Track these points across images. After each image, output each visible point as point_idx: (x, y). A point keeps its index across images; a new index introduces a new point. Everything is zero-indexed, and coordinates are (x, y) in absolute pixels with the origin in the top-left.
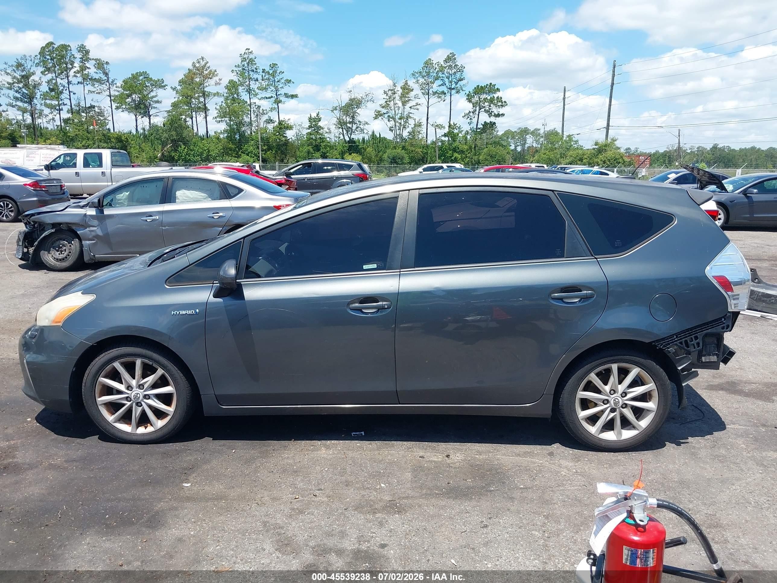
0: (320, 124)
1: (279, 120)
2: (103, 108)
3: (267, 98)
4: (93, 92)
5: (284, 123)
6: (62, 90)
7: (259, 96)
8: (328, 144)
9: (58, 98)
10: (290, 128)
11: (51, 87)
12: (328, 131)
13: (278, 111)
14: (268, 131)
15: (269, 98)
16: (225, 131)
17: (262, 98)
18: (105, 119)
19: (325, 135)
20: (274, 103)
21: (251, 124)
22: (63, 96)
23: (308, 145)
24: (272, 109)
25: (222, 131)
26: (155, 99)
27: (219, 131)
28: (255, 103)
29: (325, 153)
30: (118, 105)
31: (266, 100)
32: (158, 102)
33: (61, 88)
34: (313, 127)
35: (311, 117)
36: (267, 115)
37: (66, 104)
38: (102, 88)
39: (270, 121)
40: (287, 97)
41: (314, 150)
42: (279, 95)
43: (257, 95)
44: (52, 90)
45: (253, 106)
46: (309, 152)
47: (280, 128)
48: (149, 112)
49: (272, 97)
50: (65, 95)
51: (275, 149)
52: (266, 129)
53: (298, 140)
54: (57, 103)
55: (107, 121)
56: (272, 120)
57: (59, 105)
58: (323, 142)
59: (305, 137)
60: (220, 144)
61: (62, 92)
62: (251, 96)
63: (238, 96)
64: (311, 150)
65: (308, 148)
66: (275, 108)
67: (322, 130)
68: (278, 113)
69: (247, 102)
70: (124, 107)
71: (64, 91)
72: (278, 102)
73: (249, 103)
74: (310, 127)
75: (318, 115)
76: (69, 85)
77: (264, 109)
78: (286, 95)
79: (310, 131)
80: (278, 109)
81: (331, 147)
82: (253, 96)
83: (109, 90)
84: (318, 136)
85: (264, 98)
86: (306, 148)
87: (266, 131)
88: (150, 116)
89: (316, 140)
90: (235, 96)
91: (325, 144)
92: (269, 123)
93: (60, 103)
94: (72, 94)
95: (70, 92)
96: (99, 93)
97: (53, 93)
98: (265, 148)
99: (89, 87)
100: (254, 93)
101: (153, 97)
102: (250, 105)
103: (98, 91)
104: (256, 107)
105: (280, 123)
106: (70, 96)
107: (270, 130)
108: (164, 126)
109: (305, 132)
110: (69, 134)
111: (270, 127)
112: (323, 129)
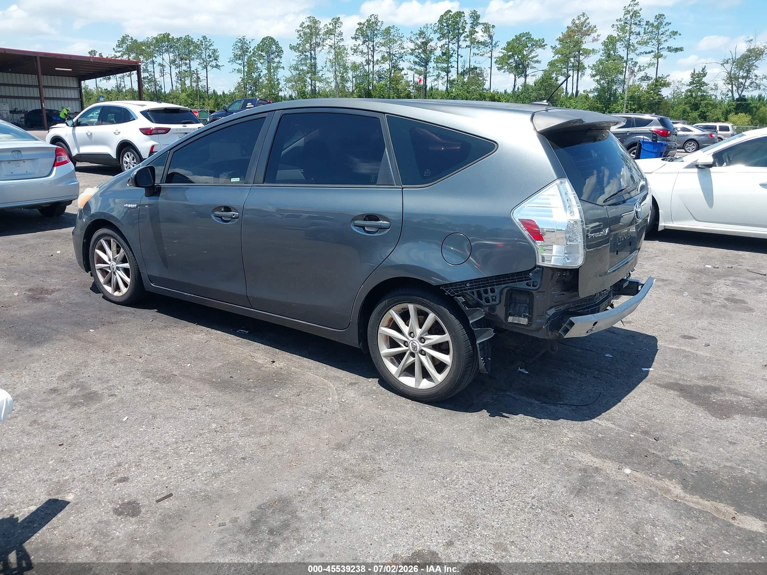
0: (704, 80)
1: (656, 77)
2: (483, 69)
3: (646, 53)
4: (478, 54)
5: (660, 80)
6: (452, 54)
7: (638, 52)
8: (711, 102)
9: (448, 62)
10: (666, 85)
11: (444, 51)
12: (714, 87)
13: (657, 67)
14: (641, 89)
15: (649, 53)
16: (596, 90)
17: (641, 53)
18: (484, 79)
19: (710, 92)
20: (653, 58)
21: (624, 82)
22: (451, 60)
23: (686, 104)
24: (650, 65)
25: (592, 90)
26: (535, 59)
27: (589, 90)
28: (632, 59)
29: (704, 113)
30: (499, 66)
31: (644, 55)
32: (537, 62)
33: (452, 52)
34: (695, 84)
35: (694, 72)
36: (644, 72)
37: (453, 67)
38: (485, 50)
39: (647, 78)
40: (670, 51)
41: (691, 109)
42: (661, 49)
43: (635, 50)
44: (444, 54)
45: (629, 62)
46: (684, 111)
47: (656, 86)
48: (526, 72)
49: (652, 51)
50: (453, 59)
51: (646, 108)
52: (639, 86)
53: (674, 98)
54: (446, 65)
55: (484, 81)
56: (648, 77)
57: (448, 67)
58: (704, 100)
59: (683, 94)
60: (588, 103)
61: (451, 56)
62: (629, 52)
63: (614, 52)
64: (688, 109)
65: (684, 107)
66: (654, 64)
67: (705, 87)
68: (657, 68)
69: (623, 58)
70: (506, 67)
71: (454, 55)
72: (658, 56)
73: (625, 59)
74: (691, 83)
75: (703, 69)
76: (458, 49)
77: (642, 65)
78: (670, 49)
79: (690, 87)
80: (658, 65)
81: (714, 106)
82: (631, 51)
83: (491, 52)
84: (699, 94)
85: (643, 53)
86: (682, 107)
87: (639, 89)
88: (526, 76)
89: (695, 98)
90: (612, 52)
91: (706, 102)
92: (645, 80)
93: (450, 65)
94: (459, 57)
95: (458, 55)
96: (482, 55)
97: (445, 56)
98: (634, 107)
99: (475, 50)
100: (633, 48)
101: (533, 58)
102: (626, 62)
103: (481, 53)
104: (633, 63)
105: (656, 80)
106: (458, 59)
107: (643, 88)
108: (535, 85)
109: (684, 89)
110: (452, 94)
111: (645, 85)
112: (707, 85)
